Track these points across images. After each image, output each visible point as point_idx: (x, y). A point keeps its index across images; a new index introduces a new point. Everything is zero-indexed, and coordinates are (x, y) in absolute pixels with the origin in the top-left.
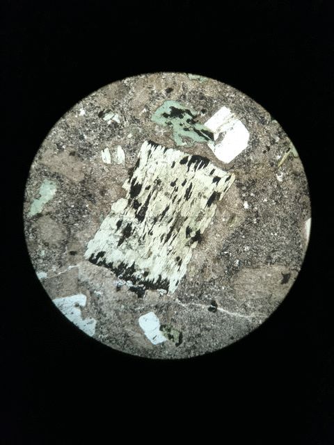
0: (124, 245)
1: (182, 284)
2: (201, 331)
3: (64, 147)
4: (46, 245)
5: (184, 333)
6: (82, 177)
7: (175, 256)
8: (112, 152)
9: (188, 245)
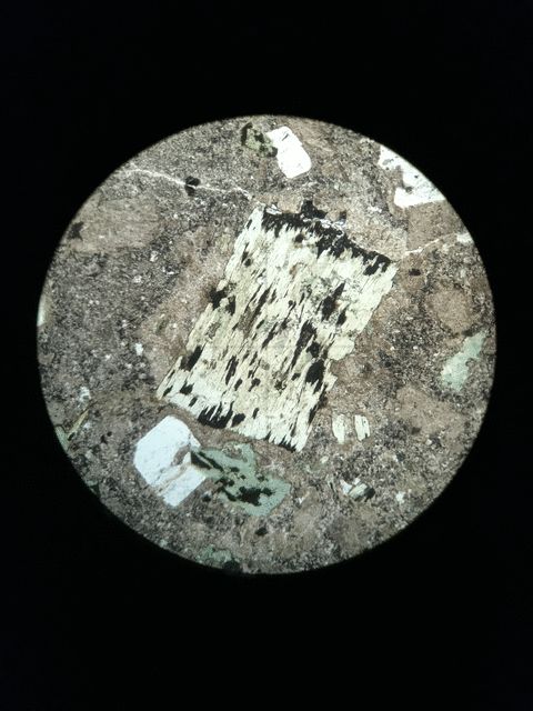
0: (335, 285)
1: (242, 223)
2: (211, 148)
3: (430, 442)
4: (458, 286)
5: (239, 145)
6: (400, 394)
7: (253, 267)
8: (353, 435)
9: (232, 285)
